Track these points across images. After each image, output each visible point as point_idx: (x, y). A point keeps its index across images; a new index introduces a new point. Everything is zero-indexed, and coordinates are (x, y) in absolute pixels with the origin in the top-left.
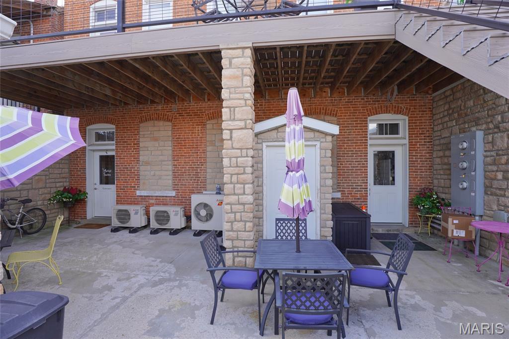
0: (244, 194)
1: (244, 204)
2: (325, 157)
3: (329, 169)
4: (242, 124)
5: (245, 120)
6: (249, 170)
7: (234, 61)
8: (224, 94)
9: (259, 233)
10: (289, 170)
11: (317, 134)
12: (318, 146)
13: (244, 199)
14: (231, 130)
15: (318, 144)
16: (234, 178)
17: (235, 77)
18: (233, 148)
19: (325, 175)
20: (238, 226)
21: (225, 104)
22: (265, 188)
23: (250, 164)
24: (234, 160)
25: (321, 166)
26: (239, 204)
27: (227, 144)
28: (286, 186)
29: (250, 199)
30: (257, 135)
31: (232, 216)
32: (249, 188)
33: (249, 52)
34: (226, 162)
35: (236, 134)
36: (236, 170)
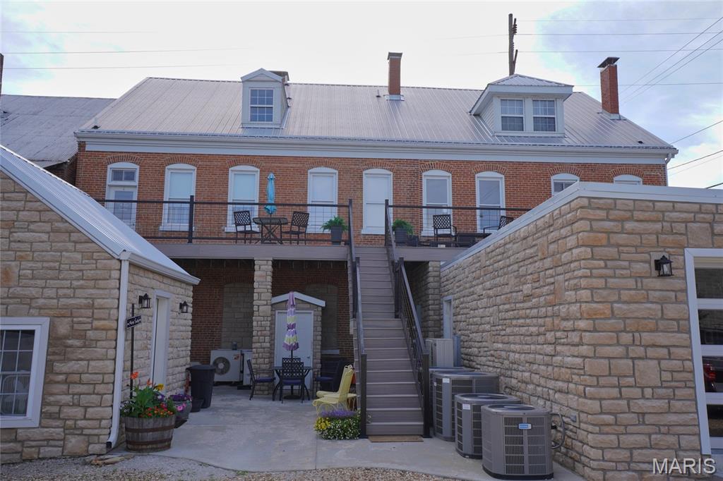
0: (264, 342)
1: (264, 348)
2: (317, 321)
3: (319, 329)
4: (265, 303)
5: (267, 300)
6: (268, 328)
7: (262, 267)
8: (256, 285)
9: (271, 363)
10: (289, 328)
11: (312, 306)
12: (313, 314)
13: (264, 345)
14: (259, 306)
15: (312, 312)
16: (259, 333)
17: (261, 276)
18: (259, 316)
19: (317, 333)
20: (260, 361)
21: (255, 291)
22: (276, 341)
23: (269, 325)
24: (259, 323)
25: (314, 327)
26: (261, 348)
27: (256, 313)
28: (287, 336)
29: (268, 345)
30: (272, 305)
31: (257, 355)
32: (267, 339)
33: (270, 263)
34: (255, 324)
35: (261, 308)
36: (260, 329)
